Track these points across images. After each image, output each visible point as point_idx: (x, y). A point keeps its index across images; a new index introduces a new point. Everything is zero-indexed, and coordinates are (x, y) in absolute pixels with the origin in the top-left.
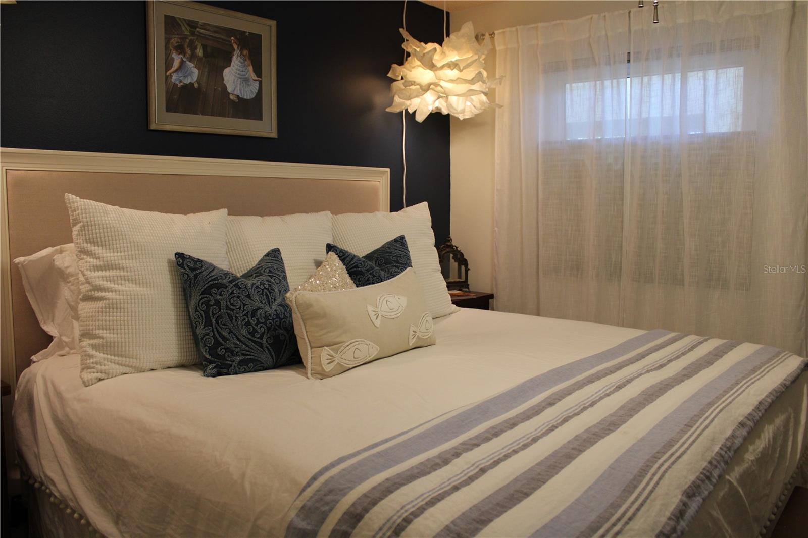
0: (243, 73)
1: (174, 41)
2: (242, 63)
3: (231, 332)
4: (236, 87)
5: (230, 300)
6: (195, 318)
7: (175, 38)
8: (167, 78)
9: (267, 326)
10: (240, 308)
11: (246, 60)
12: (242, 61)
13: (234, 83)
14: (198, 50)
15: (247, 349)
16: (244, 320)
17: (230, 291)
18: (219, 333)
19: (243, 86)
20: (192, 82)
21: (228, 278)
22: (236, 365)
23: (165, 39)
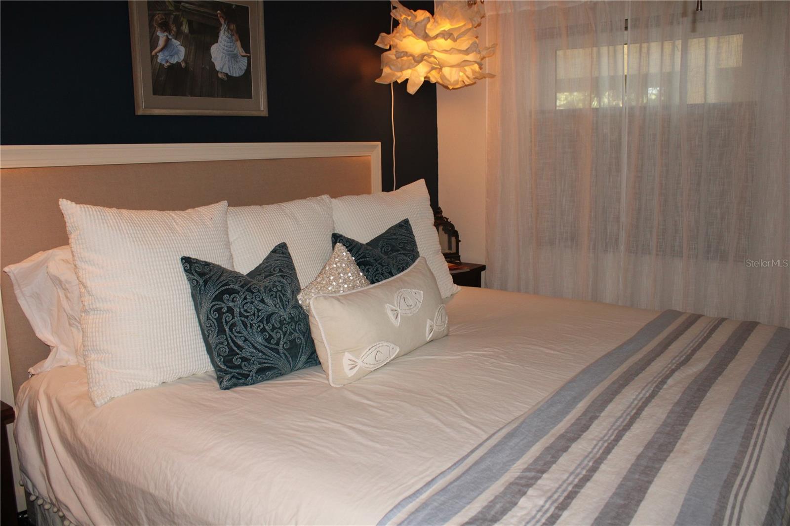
0: (231, 49)
1: (158, 17)
2: (229, 38)
3: (246, 340)
4: (225, 64)
5: (243, 307)
6: (207, 327)
7: (159, 14)
8: (153, 58)
9: (282, 331)
10: (254, 314)
11: (233, 35)
12: (230, 36)
13: (222, 60)
14: (184, 27)
15: (264, 357)
16: (259, 326)
17: (243, 297)
18: (234, 342)
19: (232, 62)
20: (179, 61)
21: (239, 282)
22: (254, 375)
23: (149, 15)
